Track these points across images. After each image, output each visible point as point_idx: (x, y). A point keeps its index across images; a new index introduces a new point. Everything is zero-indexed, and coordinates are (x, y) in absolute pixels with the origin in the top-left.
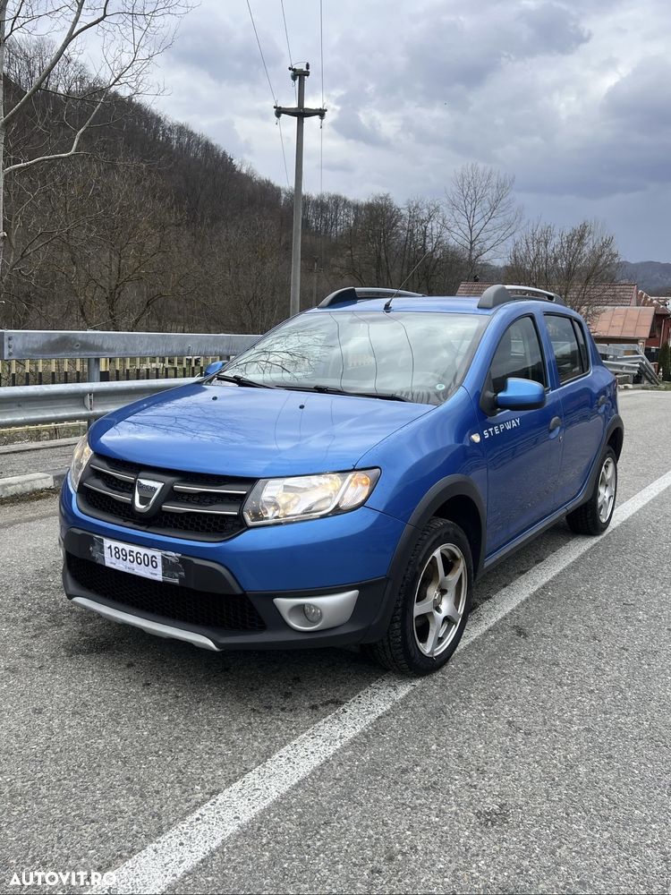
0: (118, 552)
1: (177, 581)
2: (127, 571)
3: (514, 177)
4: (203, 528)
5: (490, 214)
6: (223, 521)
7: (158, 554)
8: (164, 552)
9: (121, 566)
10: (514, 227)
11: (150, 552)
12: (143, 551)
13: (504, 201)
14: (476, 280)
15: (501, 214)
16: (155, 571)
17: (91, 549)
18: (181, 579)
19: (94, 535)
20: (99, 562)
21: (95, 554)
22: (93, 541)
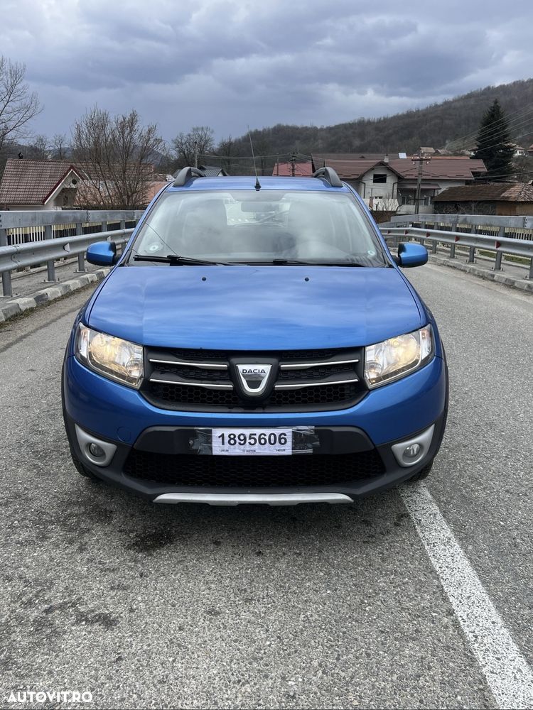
0: (233, 439)
1: (310, 451)
2: (246, 454)
3: (25, 66)
4: (311, 399)
5: (7, 97)
6: (343, 390)
7: (288, 432)
8: (295, 428)
9: (237, 451)
10: (31, 110)
11: (277, 431)
12: (268, 431)
13: (19, 86)
14: (21, 158)
15: (18, 98)
16: (283, 447)
17: (191, 442)
18: (314, 448)
19: (195, 428)
20: (203, 453)
21: (198, 446)
22: (194, 435)
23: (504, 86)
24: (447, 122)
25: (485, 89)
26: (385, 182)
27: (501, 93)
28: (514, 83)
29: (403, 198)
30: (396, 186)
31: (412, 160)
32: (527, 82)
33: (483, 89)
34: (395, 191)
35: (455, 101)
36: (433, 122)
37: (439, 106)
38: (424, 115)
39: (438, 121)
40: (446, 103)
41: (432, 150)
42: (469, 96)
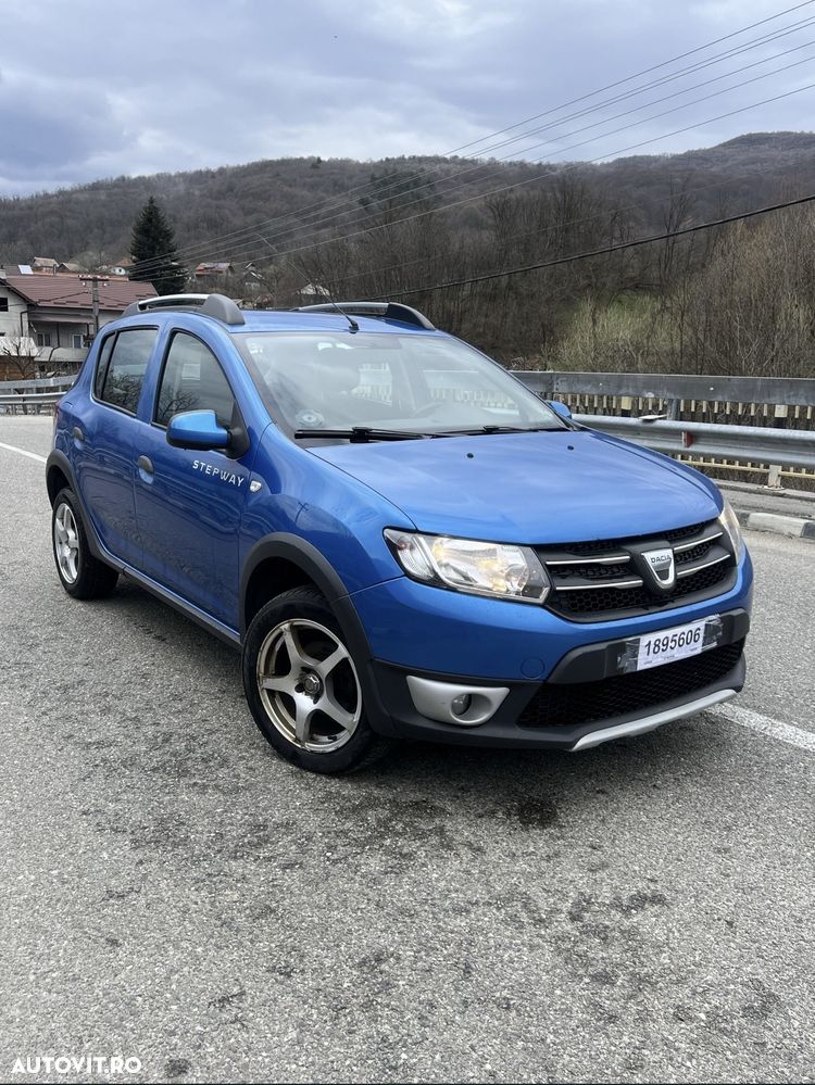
0: (658, 645)
1: (715, 644)
7: (700, 625)
8: (705, 620)
9: (662, 659)
11: (694, 626)
16: (696, 645)
17: (619, 659)
18: (719, 640)
19: (625, 640)
20: (629, 671)
21: (624, 663)
22: (621, 648)
23: (144, 178)
24: (70, 222)
25: (118, 180)
26: (7, 310)
27: (142, 187)
28: (158, 176)
29: (40, 336)
30: (25, 316)
31: (81, 279)
32: (175, 176)
33: (114, 178)
34: (26, 325)
35: (74, 192)
36: (47, 220)
37: (53, 196)
38: (30, 208)
39: (55, 219)
40: (61, 193)
41: (52, 262)
42: (96, 187)
